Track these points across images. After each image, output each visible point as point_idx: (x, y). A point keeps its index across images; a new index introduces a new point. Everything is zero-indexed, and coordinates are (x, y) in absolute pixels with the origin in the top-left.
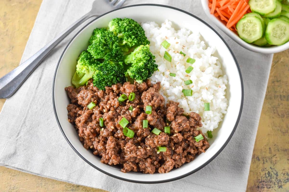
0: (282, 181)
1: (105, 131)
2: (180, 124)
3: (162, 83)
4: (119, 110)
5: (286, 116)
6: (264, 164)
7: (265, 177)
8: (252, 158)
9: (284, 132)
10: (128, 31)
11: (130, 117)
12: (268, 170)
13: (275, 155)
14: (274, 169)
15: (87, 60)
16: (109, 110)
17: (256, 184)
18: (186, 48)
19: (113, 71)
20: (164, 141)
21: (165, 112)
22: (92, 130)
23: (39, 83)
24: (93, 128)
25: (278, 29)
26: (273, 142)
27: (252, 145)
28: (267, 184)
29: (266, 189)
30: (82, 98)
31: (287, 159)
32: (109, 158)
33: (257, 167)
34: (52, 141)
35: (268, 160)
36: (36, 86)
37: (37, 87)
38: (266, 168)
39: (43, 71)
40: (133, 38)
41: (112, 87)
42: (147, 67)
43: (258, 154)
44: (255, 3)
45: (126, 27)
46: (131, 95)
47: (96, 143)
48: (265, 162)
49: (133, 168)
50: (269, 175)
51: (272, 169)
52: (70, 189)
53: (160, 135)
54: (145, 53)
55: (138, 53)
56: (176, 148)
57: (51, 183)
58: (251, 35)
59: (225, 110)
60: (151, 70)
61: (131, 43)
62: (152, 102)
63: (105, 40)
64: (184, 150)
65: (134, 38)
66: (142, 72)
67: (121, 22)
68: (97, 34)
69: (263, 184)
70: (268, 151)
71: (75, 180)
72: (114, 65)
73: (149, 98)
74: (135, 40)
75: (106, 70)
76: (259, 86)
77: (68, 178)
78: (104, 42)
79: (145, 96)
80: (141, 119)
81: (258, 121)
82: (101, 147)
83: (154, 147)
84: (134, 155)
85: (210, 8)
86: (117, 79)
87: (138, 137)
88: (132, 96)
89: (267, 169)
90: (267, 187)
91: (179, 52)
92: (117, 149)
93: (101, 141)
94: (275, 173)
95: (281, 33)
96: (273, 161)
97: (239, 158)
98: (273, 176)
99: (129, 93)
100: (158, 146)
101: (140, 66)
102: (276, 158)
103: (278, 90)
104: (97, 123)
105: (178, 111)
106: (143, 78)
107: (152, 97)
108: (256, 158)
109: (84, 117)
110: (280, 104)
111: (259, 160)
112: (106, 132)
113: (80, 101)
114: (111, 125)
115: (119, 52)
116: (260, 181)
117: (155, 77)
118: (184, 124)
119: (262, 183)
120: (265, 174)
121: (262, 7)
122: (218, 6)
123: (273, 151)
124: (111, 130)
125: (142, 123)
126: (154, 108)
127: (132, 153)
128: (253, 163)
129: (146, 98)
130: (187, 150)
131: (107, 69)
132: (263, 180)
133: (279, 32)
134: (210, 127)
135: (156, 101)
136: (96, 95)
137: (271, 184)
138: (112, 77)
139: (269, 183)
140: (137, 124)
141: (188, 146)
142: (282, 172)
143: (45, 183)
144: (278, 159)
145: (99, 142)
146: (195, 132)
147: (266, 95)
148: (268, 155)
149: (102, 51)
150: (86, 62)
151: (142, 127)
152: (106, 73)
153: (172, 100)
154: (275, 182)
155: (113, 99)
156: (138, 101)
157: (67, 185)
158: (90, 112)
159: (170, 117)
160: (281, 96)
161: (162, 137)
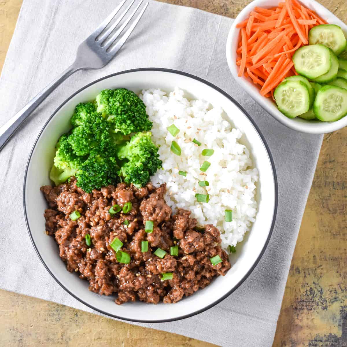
0: (327, 301)
1: (93, 253)
2: (191, 245)
3: (168, 186)
4: (111, 223)
5: (338, 211)
6: (306, 278)
7: (305, 296)
8: (290, 269)
9: (334, 233)
10: (121, 114)
11: (125, 235)
12: (311, 286)
13: (321, 265)
14: (318, 284)
15: (67, 154)
16: (97, 224)
17: (293, 304)
18: (201, 133)
19: (102, 172)
20: (170, 268)
21: (172, 226)
22: (76, 251)
23: (9, 167)
24: (77, 249)
25: (332, 100)
26: (319, 248)
27: (291, 255)
28: (307, 304)
29: (305, 311)
30: (63, 203)
31: (336, 271)
32: (99, 288)
33: (296, 282)
34: (29, 246)
35: (310, 272)
36: (5, 172)
37: (7, 173)
38: (307, 284)
39: (13, 150)
40: (128, 124)
41: (102, 191)
42: (147, 167)
43: (298, 264)
44: (302, 60)
45: (118, 108)
46: (125, 206)
47: (82, 265)
48: (306, 276)
49: (131, 298)
50: (311, 293)
51: (315, 284)
52: (54, 309)
53: (165, 258)
54: (144, 150)
55: (136, 146)
56: (186, 274)
57: (30, 302)
58: (293, 107)
59: (253, 216)
60: (153, 171)
61: (125, 130)
62: (154, 216)
63: (91, 128)
64: (197, 273)
65: (130, 124)
66: (141, 174)
67: (112, 99)
68: (81, 112)
69: (302, 305)
70: (312, 260)
71: (60, 301)
72: (104, 163)
73: (149, 211)
74: (131, 127)
75: (92, 171)
76: (305, 170)
77: (50, 297)
78: (89, 132)
79: (145, 208)
80: (139, 240)
81: (300, 221)
82: (88, 273)
83: (157, 273)
84: (131, 285)
85: (238, 65)
86: (107, 182)
87: (135, 260)
88: (127, 207)
89: (309, 284)
90: (307, 309)
91: (192, 140)
92: (108, 275)
93: (88, 264)
94: (320, 290)
95: (336, 106)
96: (317, 274)
97: (272, 271)
98: (316, 294)
99: (124, 204)
100: (162, 273)
101: (138, 167)
102: (322, 269)
103: (330, 175)
104: (82, 240)
105: (189, 225)
106: (141, 181)
107: (154, 210)
108: (296, 270)
109: (66, 232)
110: (331, 195)
111: (299, 272)
112: (95, 254)
113: (61, 208)
114: (101, 245)
115: (109, 144)
116: (299, 300)
117: (158, 178)
118: (197, 244)
119: (302, 303)
120: (306, 291)
121: (310, 67)
122: (250, 63)
123: (318, 260)
124: (101, 252)
125: (140, 245)
126: (156, 222)
127: (128, 282)
128: (291, 276)
129: (146, 210)
130: (201, 273)
131: (94, 169)
132: (303, 299)
133: (332, 105)
134: (232, 241)
135: (160, 215)
136: (81, 199)
137: (313, 304)
138: (101, 179)
139: (310, 302)
140: (134, 245)
141: (203, 267)
142: (328, 289)
143: (22, 302)
144: (325, 271)
145: (86, 265)
146: (211, 252)
147: (314, 182)
148: (312, 266)
149: (86, 146)
150: (66, 157)
151: (141, 250)
152: (92, 174)
153: (182, 208)
154: (318, 302)
155: (103, 209)
156: (136, 212)
157: (49, 304)
158: (74, 225)
159: (178, 235)
160: (334, 183)
161: (167, 261)
